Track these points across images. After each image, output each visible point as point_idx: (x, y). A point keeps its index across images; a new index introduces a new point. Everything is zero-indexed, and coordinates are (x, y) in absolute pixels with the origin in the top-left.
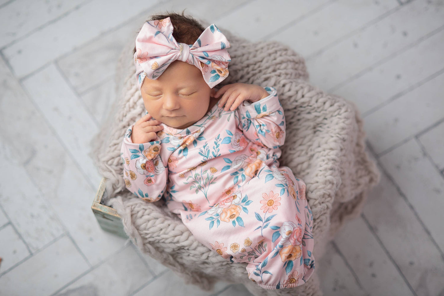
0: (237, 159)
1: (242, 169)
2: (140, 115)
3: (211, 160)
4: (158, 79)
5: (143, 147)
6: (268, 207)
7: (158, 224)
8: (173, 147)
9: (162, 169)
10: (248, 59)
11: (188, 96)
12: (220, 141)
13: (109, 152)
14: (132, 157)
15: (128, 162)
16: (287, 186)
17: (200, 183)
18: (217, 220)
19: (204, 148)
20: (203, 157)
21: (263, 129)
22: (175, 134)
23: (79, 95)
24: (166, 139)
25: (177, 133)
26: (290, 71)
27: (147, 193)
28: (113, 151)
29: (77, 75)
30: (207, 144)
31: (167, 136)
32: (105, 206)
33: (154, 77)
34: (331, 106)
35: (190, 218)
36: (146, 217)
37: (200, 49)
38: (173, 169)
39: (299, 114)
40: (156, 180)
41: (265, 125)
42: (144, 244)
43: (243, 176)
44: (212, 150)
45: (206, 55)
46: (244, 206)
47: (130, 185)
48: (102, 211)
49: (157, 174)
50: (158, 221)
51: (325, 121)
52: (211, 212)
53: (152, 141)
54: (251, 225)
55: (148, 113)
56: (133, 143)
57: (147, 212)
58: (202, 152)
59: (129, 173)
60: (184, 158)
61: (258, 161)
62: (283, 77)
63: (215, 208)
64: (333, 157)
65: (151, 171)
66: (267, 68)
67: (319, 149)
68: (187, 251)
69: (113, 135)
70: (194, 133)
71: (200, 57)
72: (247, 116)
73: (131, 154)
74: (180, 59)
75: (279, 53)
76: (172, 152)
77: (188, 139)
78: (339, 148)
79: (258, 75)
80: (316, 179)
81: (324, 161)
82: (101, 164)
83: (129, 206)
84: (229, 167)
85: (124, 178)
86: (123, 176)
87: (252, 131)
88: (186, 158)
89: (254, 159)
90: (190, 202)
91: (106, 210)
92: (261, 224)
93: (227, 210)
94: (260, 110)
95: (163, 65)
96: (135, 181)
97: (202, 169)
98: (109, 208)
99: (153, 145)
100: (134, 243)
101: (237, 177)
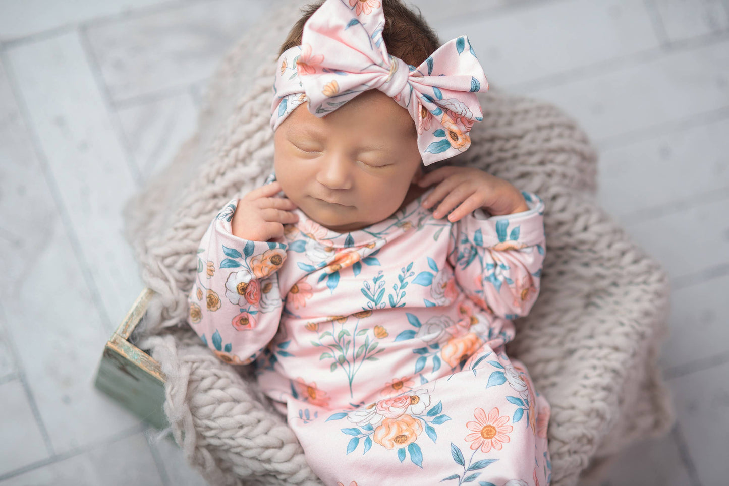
0: (432, 321)
1: (436, 346)
2: (254, 180)
3: (383, 310)
4: (325, 118)
5: (254, 249)
6: (482, 439)
7: (238, 414)
8: (311, 264)
9: (276, 302)
10: (494, 125)
11: (374, 169)
12: (410, 276)
13: (171, 239)
14: (224, 263)
15: (212, 271)
16: (528, 405)
17: (344, 351)
18: (365, 438)
19: (375, 283)
20: (368, 300)
21: (501, 273)
22: (320, 239)
23: (114, 105)
24: (298, 243)
25: (326, 238)
26: (571, 171)
27: (230, 344)
28: (181, 240)
29: (118, 65)
30: (383, 276)
31: (302, 238)
32: (136, 349)
33: (320, 111)
34: (636, 261)
35: (305, 417)
36: (217, 393)
37: (428, 80)
38: (297, 308)
39: (566, 262)
40: (257, 323)
41: (507, 268)
42: (197, 448)
43: (437, 359)
44: (389, 290)
45: (438, 94)
46: (430, 424)
47: (200, 318)
48: (128, 357)
49: (264, 310)
50: (239, 408)
51: (613, 290)
52: (357, 418)
53: (272, 240)
54: (438, 467)
55: (275, 180)
56: (233, 234)
57: (221, 382)
58: (369, 290)
59: (205, 293)
60: (327, 293)
61: (470, 336)
62: (556, 179)
63: (367, 411)
64: (616, 365)
65: (254, 302)
66: (530, 154)
67: (591, 343)
68: (282, 483)
69: (189, 207)
70: (360, 247)
71: (425, 96)
72: (476, 239)
73: (223, 256)
74: (383, 89)
75: (557, 131)
76: (307, 273)
77: (346, 255)
78: (631, 351)
79: (509, 163)
80: (573, 401)
81: (594, 367)
82: (151, 261)
83: (187, 362)
84: (412, 334)
85: (189, 301)
86: (187, 297)
87: (472, 273)
88: (332, 293)
89: (464, 331)
90: (313, 385)
91: (136, 358)
92: (459, 470)
93: (393, 423)
94: (505, 235)
95: (348, 91)
96: (214, 314)
97: (359, 324)
98: (143, 354)
99: (274, 250)
100: (178, 440)
101: (424, 359)
